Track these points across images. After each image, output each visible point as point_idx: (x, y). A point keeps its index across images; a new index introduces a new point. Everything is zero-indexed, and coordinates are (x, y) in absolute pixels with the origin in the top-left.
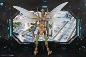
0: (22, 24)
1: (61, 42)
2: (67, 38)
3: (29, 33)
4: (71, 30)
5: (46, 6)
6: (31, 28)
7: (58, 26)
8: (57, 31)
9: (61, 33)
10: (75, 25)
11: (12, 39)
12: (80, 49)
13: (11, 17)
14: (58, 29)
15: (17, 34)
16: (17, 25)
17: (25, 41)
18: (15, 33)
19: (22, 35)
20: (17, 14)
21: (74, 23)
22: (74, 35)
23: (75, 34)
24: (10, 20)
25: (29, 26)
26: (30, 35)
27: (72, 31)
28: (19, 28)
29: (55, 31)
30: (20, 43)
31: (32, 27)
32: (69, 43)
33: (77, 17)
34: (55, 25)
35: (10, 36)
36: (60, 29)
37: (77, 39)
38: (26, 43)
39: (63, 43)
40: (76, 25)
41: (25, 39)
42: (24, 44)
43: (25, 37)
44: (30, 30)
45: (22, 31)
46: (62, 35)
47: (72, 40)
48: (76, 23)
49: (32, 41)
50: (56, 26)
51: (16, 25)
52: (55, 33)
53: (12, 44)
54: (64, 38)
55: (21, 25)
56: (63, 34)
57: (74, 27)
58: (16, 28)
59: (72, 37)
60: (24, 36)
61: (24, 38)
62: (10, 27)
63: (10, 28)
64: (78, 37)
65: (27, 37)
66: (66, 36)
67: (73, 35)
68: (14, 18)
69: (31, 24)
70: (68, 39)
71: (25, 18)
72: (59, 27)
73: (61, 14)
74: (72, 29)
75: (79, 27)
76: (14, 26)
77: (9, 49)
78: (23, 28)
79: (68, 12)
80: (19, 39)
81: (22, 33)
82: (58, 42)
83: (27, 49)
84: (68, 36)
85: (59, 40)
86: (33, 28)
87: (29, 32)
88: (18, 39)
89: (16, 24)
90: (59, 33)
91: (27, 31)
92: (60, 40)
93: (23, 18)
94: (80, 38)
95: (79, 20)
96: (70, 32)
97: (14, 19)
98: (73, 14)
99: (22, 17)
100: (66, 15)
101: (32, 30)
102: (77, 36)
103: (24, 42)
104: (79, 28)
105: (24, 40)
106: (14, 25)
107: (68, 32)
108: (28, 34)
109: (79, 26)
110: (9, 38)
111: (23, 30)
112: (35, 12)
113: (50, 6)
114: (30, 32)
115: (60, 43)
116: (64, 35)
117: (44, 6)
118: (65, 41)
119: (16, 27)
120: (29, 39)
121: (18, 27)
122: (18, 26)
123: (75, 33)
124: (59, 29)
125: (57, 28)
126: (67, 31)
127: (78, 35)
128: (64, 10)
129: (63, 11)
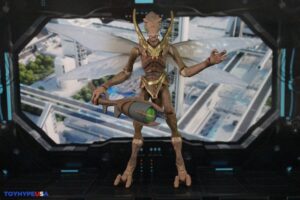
0: (53, 72)
1: (213, 140)
2: (235, 123)
3: (83, 106)
4: (252, 92)
8: (194, 97)
9: (212, 106)
10: (266, 70)
11: (15, 131)
12: (289, 169)
13: (11, 44)
14: (199, 90)
15: (36, 109)
16: (37, 77)
17: (67, 139)
18: (27, 107)
19: (57, 116)
20: (33, 29)
21: (263, 65)
22: (263, 114)
23: (268, 108)
24: (6, 56)
26: (88, 115)
27: (256, 97)
28: (42, 88)
29: (185, 95)
30: (48, 148)
32: (245, 145)
33: (276, 39)
35: (10, 118)
36: (206, 91)
37: (278, 128)
38: (72, 148)
39: (221, 147)
40: (270, 71)
41: (68, 129)
42: (66, 151)
43: (67, 121)
44: (89, 95)
45: (56, 97)
46: (214, 111)
47: (256, 133)
48: (271, 62)
49: (97, 140)
51: (30, 75)
52: (185, 106)
53: (17, 152)
54: (223, 124)
55: (53, 76)
56: (217, 110)
57: (262, 79)
58: (29, 87)
59: (254, 122)
60: (63, 118)
61: (62, 127)
62: (8, 83)
63: (8, 88)
64: (281, 120)
65: (74, 121)
66: (233, 118)
67: (259, 114)
68: (22, 47)
70: (240, 129)
71: (66, 45)
73: (209, 27)
74: (256, 89)
75: (283, 79)
76: (25, 78)
77: (5, 172)
78: (59, 87)
79: (236, 18)
80: (44, 129)
81: (56, 109)
82: (198, 141)
83: (76, 171)
84: (240, 115)
85: (202, 132)
87: (82, 101)
88: (40, 131)
89: (31, 72)
90: (205, 105)
91: (74, 97)
92: (206, 135)
93: (60, 46)
94: (289, 123)
95: (284, 52)
96: (246, 100)
97: (21, 53)
98: (257, 26)
99: (54, 42)
100: (228, 30)
102: (274, 117)
103: (64, 142)
104: (283, 84)
105: (65, 135)
106: (22, 73)
107: (240, 99)
108: (79, 112)
109: (284, 74)
110: (3, 127)
111: (61, 94)
112: (103, 21)
114: (87, 100)
115: (208, 147)
116: (221, 113)
118: (229, 137)
119: (30, 83)
120: (85, 130)
121: (40, 83)
122: (41, 79)
123: (268, 103)
124: (205, 88)
125: (195, 84)
126: (236, 97)
127: (282, 114)
128: (221, 13)
129: (216, 16)
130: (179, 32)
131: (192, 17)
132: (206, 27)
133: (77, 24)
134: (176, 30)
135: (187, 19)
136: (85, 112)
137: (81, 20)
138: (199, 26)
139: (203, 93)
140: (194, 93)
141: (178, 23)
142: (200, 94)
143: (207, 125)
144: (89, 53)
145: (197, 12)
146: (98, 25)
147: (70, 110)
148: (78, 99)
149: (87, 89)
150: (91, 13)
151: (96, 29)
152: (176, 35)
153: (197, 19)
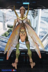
5: (27, 2)
6: (8, 32)
7: (44, 29)
8: (43, 36)
14: (44, 34)
25: (5, 29)
29: (39, 36)
31: (9, 30)
34: (40, 28)
44: (7, 35)
50: (41, 30)
65: (2, 43)
69: (8, 26)
72: (46, 30)
83: (3, 60)
86: (10, 32)
87: (5, 37)
90: (46, 39)
91: (2, 35)
92: (46, 49)
101: (9, 35)
108: (4, 40)
113: (34, 2)
114: (6, 37)
117: (25, 2)
124: (46, 33)
125: (43, 32)
130: (38, 14)
131: (42, 9)
132: (47, 13)
133: (3, 11)
134: (37, 13)
135: (40, 10)
136: (6, 40)
137: (5, 10)
138: (45, 12)
139: (46, 35)
140: (43, 35)
141: (37, 11)
142: (44, 35)
143: (47, 46)
144: (7, 21)
145: (44, 7)
146: (10, 11)
147: (1, 40)
148: (4, 36)
149: (7, 33)
150: (8, 7)
151: (10, 13)
152: (37, 15)
153: (44, 10)
